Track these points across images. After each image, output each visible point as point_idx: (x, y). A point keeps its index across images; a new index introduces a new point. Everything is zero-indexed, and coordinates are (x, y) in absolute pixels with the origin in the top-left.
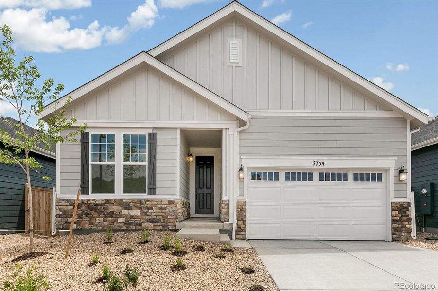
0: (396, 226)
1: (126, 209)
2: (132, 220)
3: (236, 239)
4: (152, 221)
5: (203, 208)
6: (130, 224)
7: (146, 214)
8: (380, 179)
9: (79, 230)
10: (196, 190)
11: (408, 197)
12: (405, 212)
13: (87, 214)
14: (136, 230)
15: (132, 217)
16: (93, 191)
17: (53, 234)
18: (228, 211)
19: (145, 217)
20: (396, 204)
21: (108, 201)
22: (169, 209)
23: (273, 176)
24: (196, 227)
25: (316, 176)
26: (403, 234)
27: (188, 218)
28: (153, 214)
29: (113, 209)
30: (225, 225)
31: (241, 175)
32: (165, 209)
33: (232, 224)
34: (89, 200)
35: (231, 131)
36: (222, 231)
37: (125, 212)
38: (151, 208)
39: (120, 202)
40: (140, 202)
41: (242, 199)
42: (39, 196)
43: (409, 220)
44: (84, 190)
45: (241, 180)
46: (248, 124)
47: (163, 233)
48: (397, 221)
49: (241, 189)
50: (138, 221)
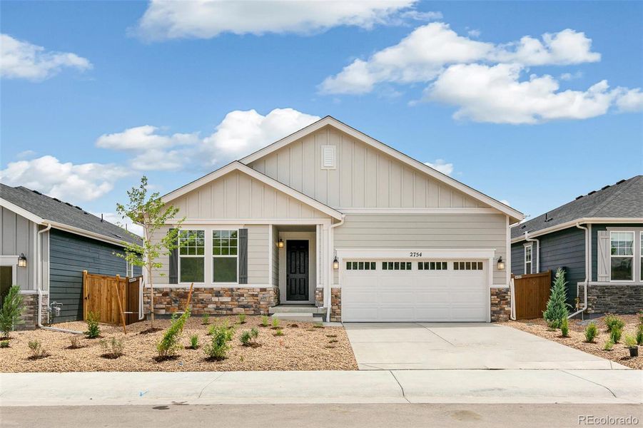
0: (495, 309)
1: (216, 296)
2: (223, 306)
3: (331, 321)
4: (244, 307)
5: (295, 294)
6: (221, 309)
7: (237, 301)
8: (481, 268)
9: (167, 315)
10: (287, 276)
11: (507, 283)
12: (504, 297)
13: (176, 301)
14: (226, 315)
15: (222, 303)
16: (181, 281)
17: (140, 319)
18: (323, 297)
19: (236, 303)
20: (495, 289)
21: (197, 289)
22: (261, 296)
23: (370, 266)
24: (289, 312)
25: (415, 266)
26: (502, 316)
27: (279, 304)
28: (244, 300)
29: (202, 296)
30: (320, 310)
31: (336, 265)
32: (257, 296)
33: (326, 309)
34: (179, 289)
35: (325, 227)
36: (315, 315)
37: (216, 299)
38: (243, 296)
39: (211, 290)
40: (232, 290)
41: (337, 286)
42: (100, 284)
43: (508, 303)
44: (173, 280)
45: (336, 270)
46: (343, 221)
47: (256, 317)
48: (496, 304)
49: (336, 278)
50: (230, 306)
